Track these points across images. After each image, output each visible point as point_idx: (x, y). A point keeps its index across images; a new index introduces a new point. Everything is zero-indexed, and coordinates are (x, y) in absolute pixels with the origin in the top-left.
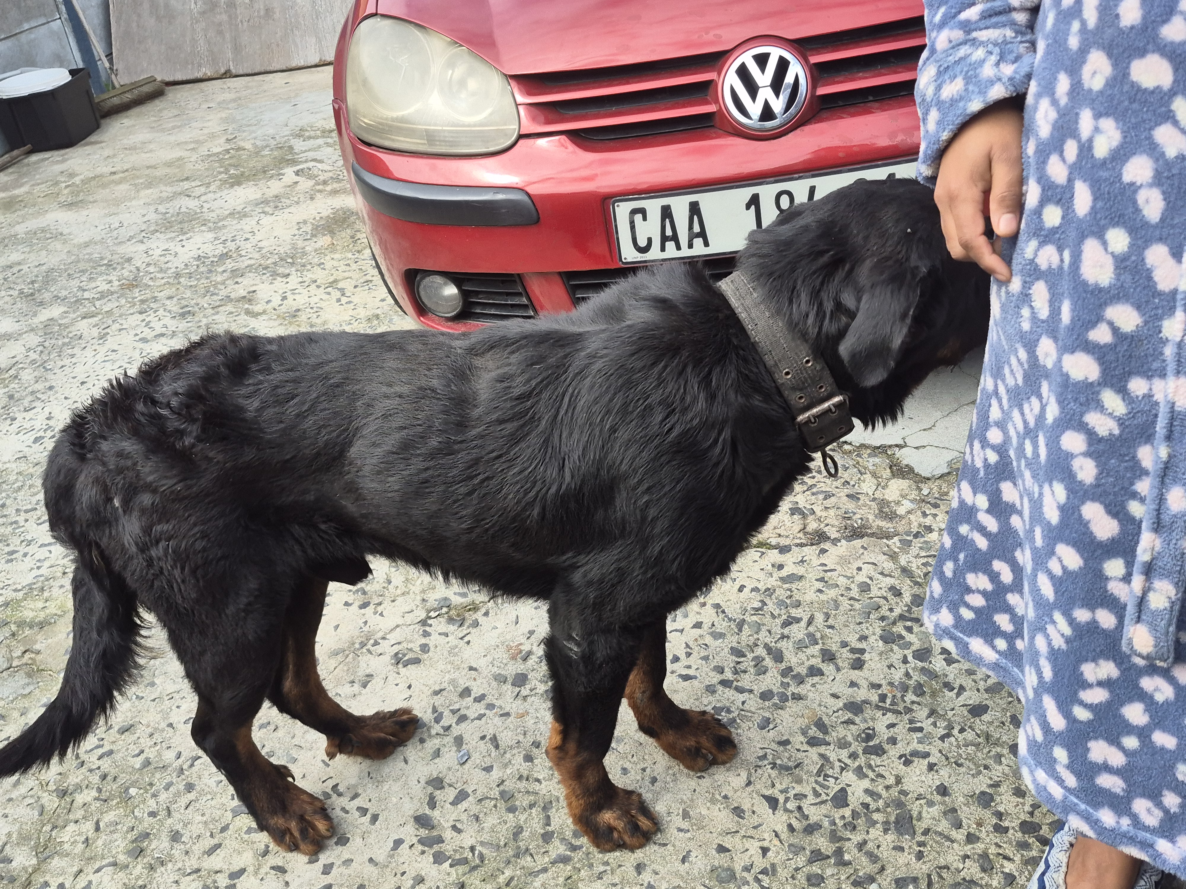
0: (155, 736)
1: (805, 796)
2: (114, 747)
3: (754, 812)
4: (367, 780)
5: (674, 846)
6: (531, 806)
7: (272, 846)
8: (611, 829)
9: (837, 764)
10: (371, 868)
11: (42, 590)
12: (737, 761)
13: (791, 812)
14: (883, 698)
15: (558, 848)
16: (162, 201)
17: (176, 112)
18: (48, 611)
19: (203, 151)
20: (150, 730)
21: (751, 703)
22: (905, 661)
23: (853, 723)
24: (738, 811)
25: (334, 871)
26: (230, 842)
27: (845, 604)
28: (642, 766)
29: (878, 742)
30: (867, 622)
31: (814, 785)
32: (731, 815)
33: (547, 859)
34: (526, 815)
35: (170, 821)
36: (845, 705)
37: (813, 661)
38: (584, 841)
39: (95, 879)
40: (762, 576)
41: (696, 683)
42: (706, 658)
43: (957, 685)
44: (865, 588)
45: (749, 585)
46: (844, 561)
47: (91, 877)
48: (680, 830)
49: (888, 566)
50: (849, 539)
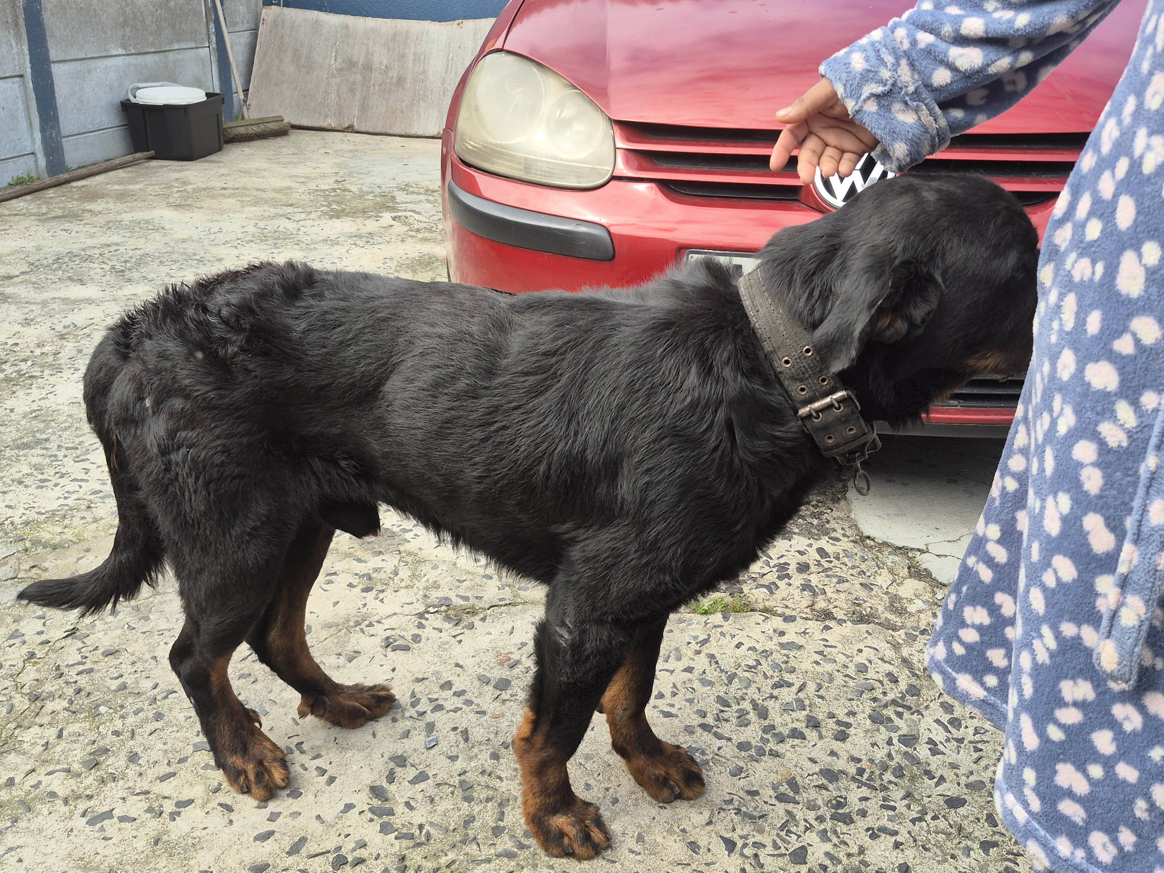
0: (137, 665)
1: (764, 846)
2: (96, 667)
3: (709, 850)
4: (332, 744)
5: (623, 865)
6: (488, 800)
7: (225, 785)
8: (562, 834)
9: (803, 823)
10: (317, 824)
11: (64, 517)
12: (702, 800)
13: (747, 857)
14: (861, 772)
15: (505, 843)
16: (263, 218)
17: (295, 151)
18: (64, 537)
19: (312, 186)
20: (133, 658)
21: (727, 750)
22: (890, 742)
23: (826, 789)
24: (694, 846)
25: (280, 820)
26: (185, 773)
27: (839, 679)
28: (607, 785)
29: (848, 811)
30: (858, 700)
31: (775, 838)
32: (686, 849)
33: (492, 851)
34: (481, 807)
35: (132, 743)
36: (821, 771)
37: (796, 725)
38: (532, 842)
39: (45, 780)
40: (762, 637)
41: (676, 721)
42: (691, 701)
43: (938, 775)
44: (862, 669)
45: (747, 644)
46: (846, 640)
47: (42, 778)
48: (631, 851)
49: (890, 654)
50: (855, 623)
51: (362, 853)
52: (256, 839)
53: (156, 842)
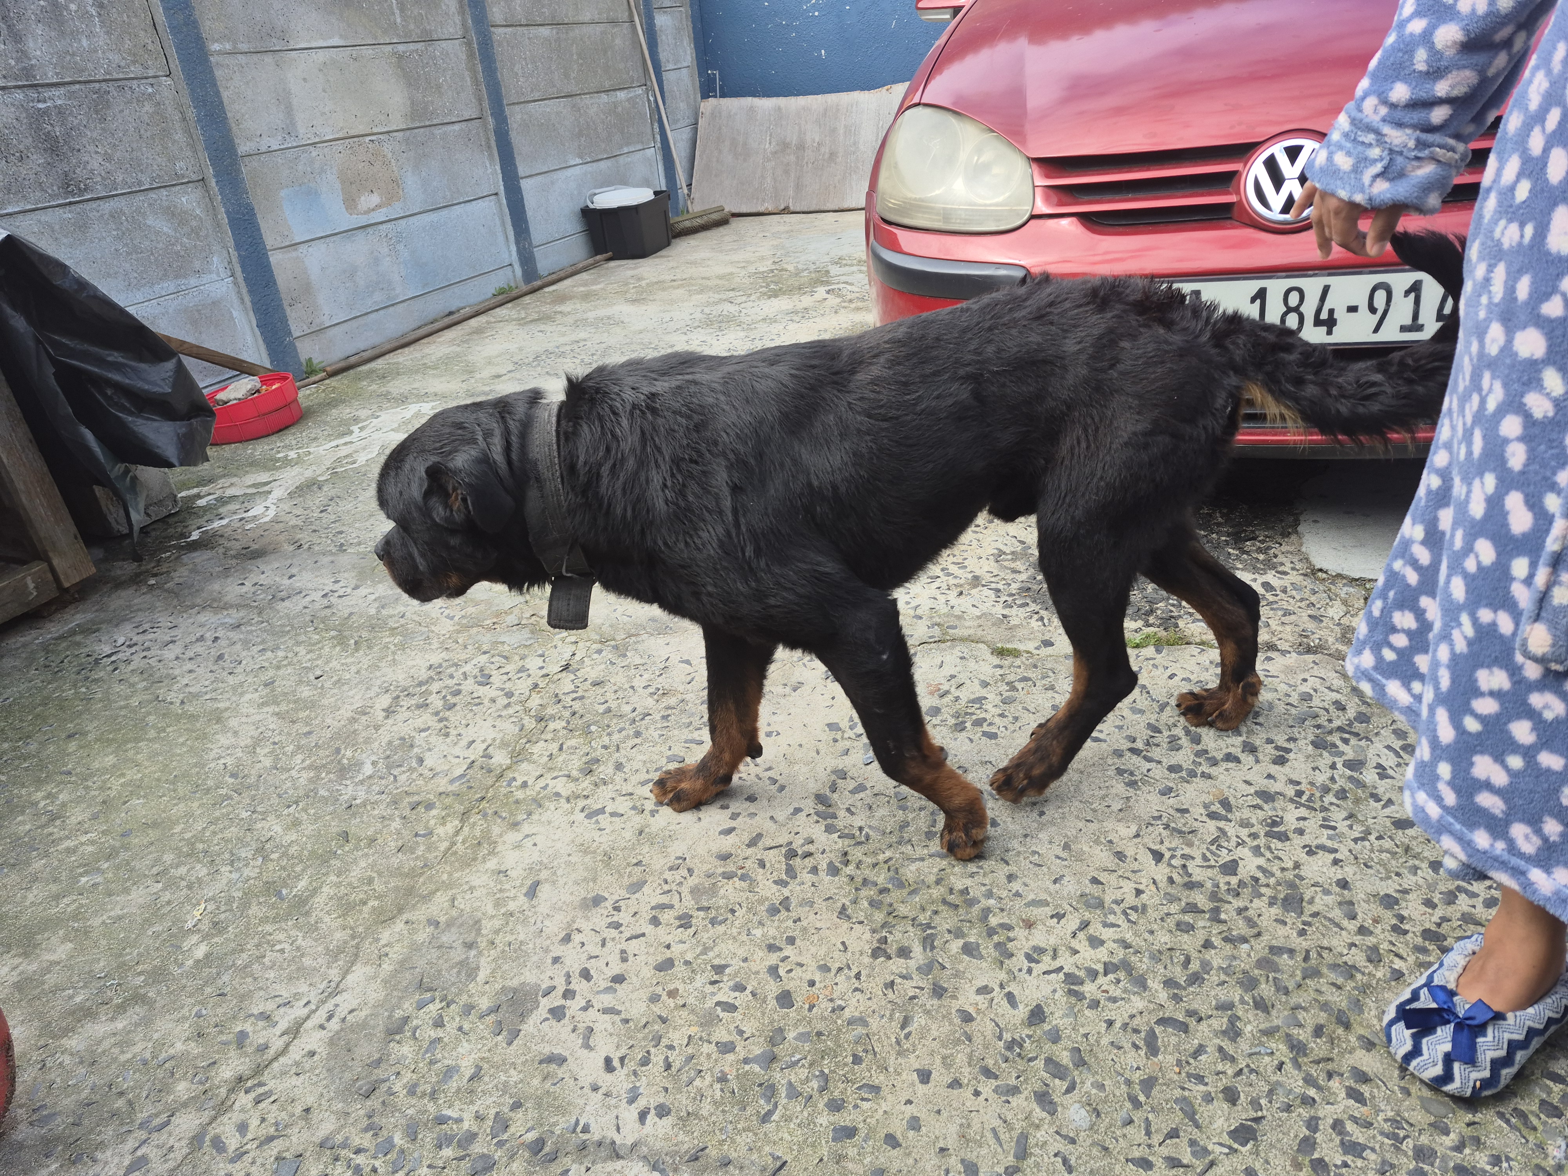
1: (1193, 858)
2: (586, 695)
3: (1136, 859)
5: (1049, 868)
6: (921, 809)
9: (1235, 839)
10: (770, 823)
12: (1130, 816)
13: (1175, 867)
14: (1300, 794)
21: (1157, 771)
22: (1333, 766)
23: (1261, 808)
24: (1120, 856)
25: (740, 819)
27: (1282, 707)
29: (1283, 829)
30: (1301, 727)
31: (1205, 851)
32: (1112, 857)
33: (926, 852)
34: (914, 815)
35: (617, 755)
36: (1256, 792)
37: (1232, 750)
39: (552, 783)
40: (1196, 669)
41: (1104, 745)
42: (1120, 728)
43: (1385, 798)
44: (1306, 697)
45: (1181, 674)
46: (1290, 670)
47: (549, 781)
48: (1058, 857)
49: (1337, 682)
50: (1299, 653)
51: (811, 848)
52: (721, 833)
53: (640, 833)
